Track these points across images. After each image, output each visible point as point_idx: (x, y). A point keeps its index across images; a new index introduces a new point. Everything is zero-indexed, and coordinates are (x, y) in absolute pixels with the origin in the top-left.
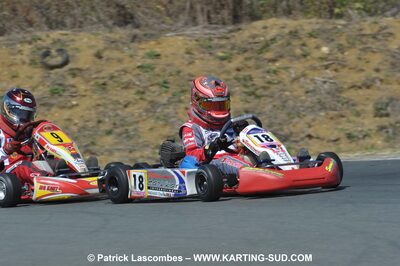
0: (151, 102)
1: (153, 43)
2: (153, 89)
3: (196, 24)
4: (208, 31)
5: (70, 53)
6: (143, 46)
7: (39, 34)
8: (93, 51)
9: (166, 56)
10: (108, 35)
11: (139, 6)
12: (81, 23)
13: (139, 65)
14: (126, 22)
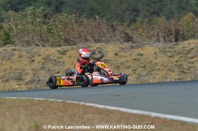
0: (139, 74)
1: (140, 49)
2: (139, 69)
3: (159, 42)
4: (164, 45)
5: (104, 53)
6: (136, 50)
7: (91, 45)
8: (114, 52)
9: (146, 55)
10: (121, 46)
11: (134, 34)
12: (109, 40)
13: (134, 58)
14: (129, 41)
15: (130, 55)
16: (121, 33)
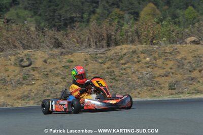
0: (68, 82)
1: (70, 56)
3: (90, 47)
4: (95, 51)
5: (32, 60)
6: (66, 57)
7: (18, 51)
8: (43, 59)
9: (76, 62)
10: (50, 52)
11: (65, 39)
12: (39, 46)
13: (63, 65)
14: (59, 47)
15: (60, 62)
16: (50, 39)
